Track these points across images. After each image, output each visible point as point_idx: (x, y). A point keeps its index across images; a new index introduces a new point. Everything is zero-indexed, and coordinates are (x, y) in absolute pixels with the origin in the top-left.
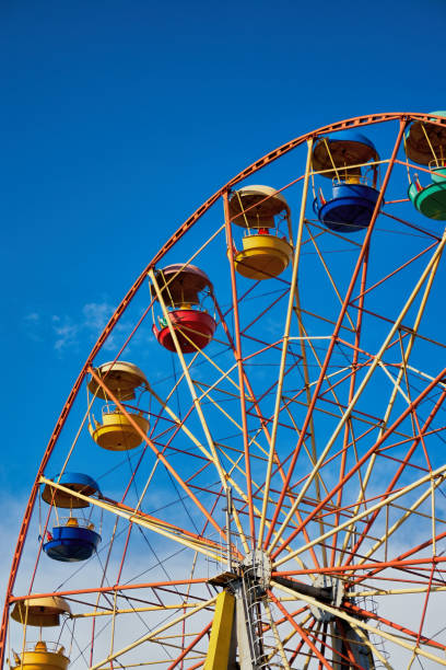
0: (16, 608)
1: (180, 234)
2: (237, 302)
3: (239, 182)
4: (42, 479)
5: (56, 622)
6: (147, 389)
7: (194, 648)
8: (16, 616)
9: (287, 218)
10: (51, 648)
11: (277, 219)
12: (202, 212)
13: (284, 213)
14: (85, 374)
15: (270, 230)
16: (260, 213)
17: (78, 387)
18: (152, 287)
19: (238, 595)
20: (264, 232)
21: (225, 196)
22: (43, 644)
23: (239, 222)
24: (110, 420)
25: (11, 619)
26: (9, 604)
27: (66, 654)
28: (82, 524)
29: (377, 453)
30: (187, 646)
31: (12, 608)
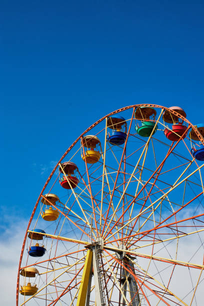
0: (22, 272)
1: (68, 151)
2: (88, 170)
3: (85, 133)
4: (28, 231)
5: (34, 276)
6: (59, 202)
7: (79, 274)
8: (22, 274)
9: (100, 145)
10: (32, 285)
11: (97, 145)
12: (74, 144)
13: (99, 143)
14: (41, 197)
15: (94, 149)
16: (92, 143)
17: (38, 201)
18: (60, 168)
19: (94, 251)
20: (92, 150)
21: (81, 138)
22: (30, 284)
23: (85, 146)
24: (48, 212)
25: (20, 275)
26: (19, 270)
27: (37, 287)
28: (40, 246)
29: (135, 202)
30: (77, 273)
31: (20, 272)
